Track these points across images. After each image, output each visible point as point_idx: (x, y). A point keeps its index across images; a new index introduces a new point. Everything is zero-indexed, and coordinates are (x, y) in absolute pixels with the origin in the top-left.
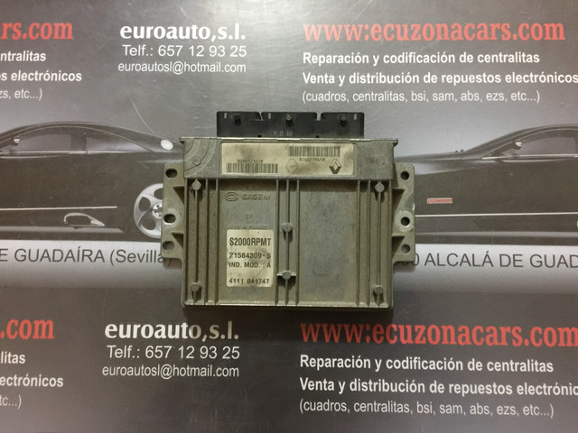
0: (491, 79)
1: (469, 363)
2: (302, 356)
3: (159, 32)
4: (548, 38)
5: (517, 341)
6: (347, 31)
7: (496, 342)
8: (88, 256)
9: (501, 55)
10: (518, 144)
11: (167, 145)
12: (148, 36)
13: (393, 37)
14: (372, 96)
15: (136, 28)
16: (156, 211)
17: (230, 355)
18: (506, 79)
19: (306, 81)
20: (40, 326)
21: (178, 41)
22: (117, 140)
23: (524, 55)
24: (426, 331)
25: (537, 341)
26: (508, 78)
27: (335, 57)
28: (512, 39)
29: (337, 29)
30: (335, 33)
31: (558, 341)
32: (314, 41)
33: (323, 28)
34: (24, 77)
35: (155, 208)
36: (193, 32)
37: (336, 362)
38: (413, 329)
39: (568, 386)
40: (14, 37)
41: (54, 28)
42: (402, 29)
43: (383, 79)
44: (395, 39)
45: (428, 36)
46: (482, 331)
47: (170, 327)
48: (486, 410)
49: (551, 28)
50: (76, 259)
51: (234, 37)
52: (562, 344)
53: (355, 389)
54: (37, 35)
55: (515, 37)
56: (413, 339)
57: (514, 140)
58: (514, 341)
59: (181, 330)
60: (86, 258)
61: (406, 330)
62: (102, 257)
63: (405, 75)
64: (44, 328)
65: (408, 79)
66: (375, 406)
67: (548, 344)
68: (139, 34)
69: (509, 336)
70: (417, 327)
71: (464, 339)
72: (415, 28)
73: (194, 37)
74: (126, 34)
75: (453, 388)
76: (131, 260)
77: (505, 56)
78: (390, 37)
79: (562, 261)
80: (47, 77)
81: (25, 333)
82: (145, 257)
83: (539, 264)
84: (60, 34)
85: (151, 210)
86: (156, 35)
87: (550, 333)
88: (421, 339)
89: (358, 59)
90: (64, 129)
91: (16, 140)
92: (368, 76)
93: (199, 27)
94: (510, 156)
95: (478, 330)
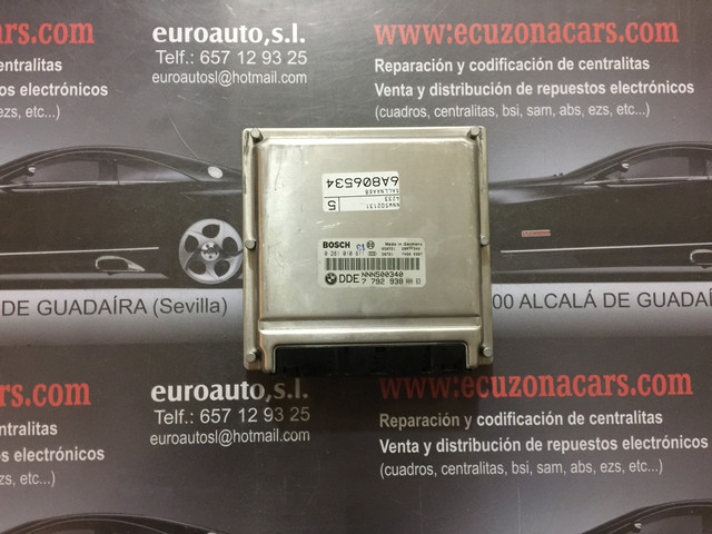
0: (594, 89)
1: (570, 417)
2: (382, 415)
3: (200, 35)
4: (659, 40)
5: (623, 391)
6: (427, 33)
7: (599, 393)
8: (127, 307)
9: (605, 61)
10: (625, 165)
11: (216, 173)
12: (187, 40)
13: (480, 38)
14: (457, 111)
15: (171, 30)
16: (205, 252)
17: (298, 417)
18: (612, 89)
19: (379, 94)
20: (74, 390)
21: (224, 46)
22: (155, 167)
23: (632, 61)
24: (521, 382)
25: (645, 390)
26: (613, 88)
27: (412, 64)
28: (618, 41)
29: (415, 30)
30: (413, 35)
31: (668, 389)
32: (387, 45)
33: (397, 29)
34: (36, 91)
35: (204, 248)
36: (241, 34)
37: (420, 421)
38: (507, 381)
39: (679, 439)
40: (20, 41)
41: (70, 29)
42: (491, 29)
43: (469, 90)
44: (483, 43)
45: (522, 38)
46: (584, 381)
47: (228, 387)
48: (589, 468)
49: (663, 29)
50: (112, 311)
51: (291, 39)
52: (672, 392)
53: (443, 450)
54: (50, 38)
55: (622, 39)
56: (507, 391)
57: (620, 161)
58: (620, 391)
59: (240, 389)
60: (124, 309)
61: (499, 381)
62: (144, 308)
63: (495, 86)
64: (78, 393)
65: (499, 90)
66: (466, 468)
67: (657, 393)
68: (175, 37)
69: (615, 386)
70: (511, 378)
71: (564, 390)
72: (506, 28)
73: (244, 40)
74: (160, 37)
75: (552, 445)
76: (179, 310)
77: (610, 62)
78: (476, 39)
79: (673, 299)
80: (64, 91)
81: (56, 399)
82: (195, 307)
83: (647, 303)
84: (78, 38)
85: (201, 250)
86: (197, 39)
87: (659, 380)
88: (516, 392)
89: (440, 67)
90: (89, 155)
91: (31, 169)
92: (452, 87)
93: (249, 28)
94: (616, 180)
95: (580, 380)
